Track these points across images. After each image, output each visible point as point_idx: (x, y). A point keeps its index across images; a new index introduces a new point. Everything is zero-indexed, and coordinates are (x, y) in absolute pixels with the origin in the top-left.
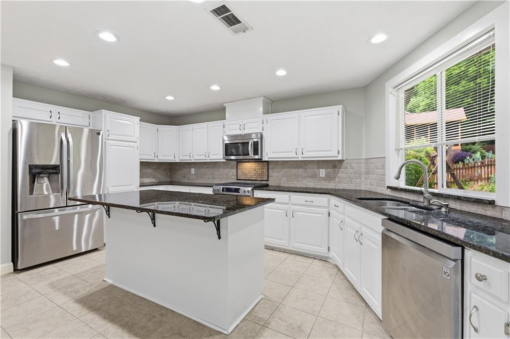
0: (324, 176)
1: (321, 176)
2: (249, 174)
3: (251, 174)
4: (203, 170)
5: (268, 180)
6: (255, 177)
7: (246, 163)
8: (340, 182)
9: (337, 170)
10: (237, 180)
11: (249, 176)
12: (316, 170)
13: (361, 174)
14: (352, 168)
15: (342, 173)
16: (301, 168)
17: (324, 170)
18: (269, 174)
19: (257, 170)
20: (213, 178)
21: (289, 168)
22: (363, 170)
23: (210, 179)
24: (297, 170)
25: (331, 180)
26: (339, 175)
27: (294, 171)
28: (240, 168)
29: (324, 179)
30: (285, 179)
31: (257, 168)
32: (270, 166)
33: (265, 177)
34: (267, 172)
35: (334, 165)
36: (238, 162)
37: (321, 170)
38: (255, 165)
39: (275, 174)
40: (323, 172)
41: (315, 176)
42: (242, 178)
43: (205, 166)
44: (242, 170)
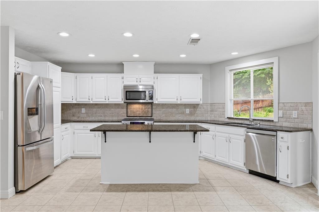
0: (188, 113)
1: (187, 113)
2: (137, 112)
3: (139, 112)
4: (95, 110)
5: (152, 116)
6: (142, 114)
7: (134, 105)
8: (197, 116)
9: (196, 109)
10: (127, 116)
11: (137, 114)
12: (184, 110)
13: (208, 111)
14: (204, 108)
15: (198, 111)
16: (175, 108)
17: (189, 109)
18: (153, 112)
19: (143, 109)
20: (105, 116)
21: (166, 108)
22: (209, 109)
23: (102, 116)
24: (172, 109)
25: (192, 115)
26: (197, 112)
27: (170, 110)
28: (130, 108)
29: (189, 115)
30: (164, 115)
31: (143, 108)
32: (153, 107)
33: (150, 114)
34: (151, 111)
35: (194, 106)
36: (127, 104)
37: (187, 109)
38: (142, 106)
39: (158, 112)
40: (188, 111)
41: (183, 113)
42: (131, 116)
43: (96, 106)
44: (131, 110)
